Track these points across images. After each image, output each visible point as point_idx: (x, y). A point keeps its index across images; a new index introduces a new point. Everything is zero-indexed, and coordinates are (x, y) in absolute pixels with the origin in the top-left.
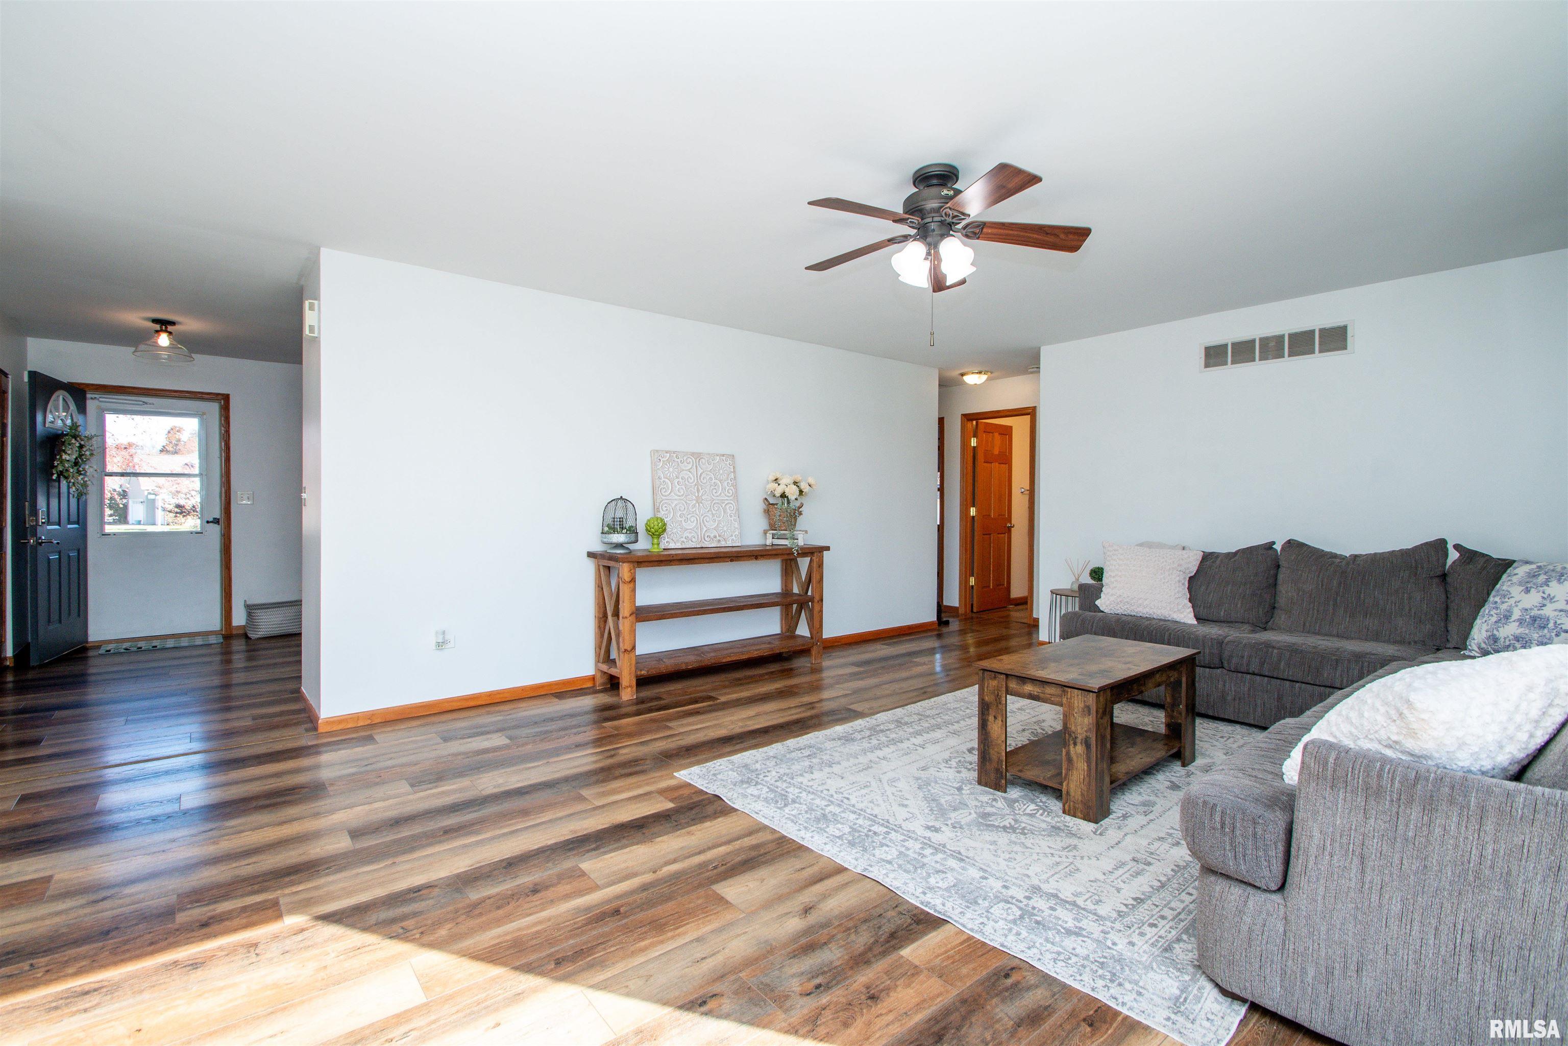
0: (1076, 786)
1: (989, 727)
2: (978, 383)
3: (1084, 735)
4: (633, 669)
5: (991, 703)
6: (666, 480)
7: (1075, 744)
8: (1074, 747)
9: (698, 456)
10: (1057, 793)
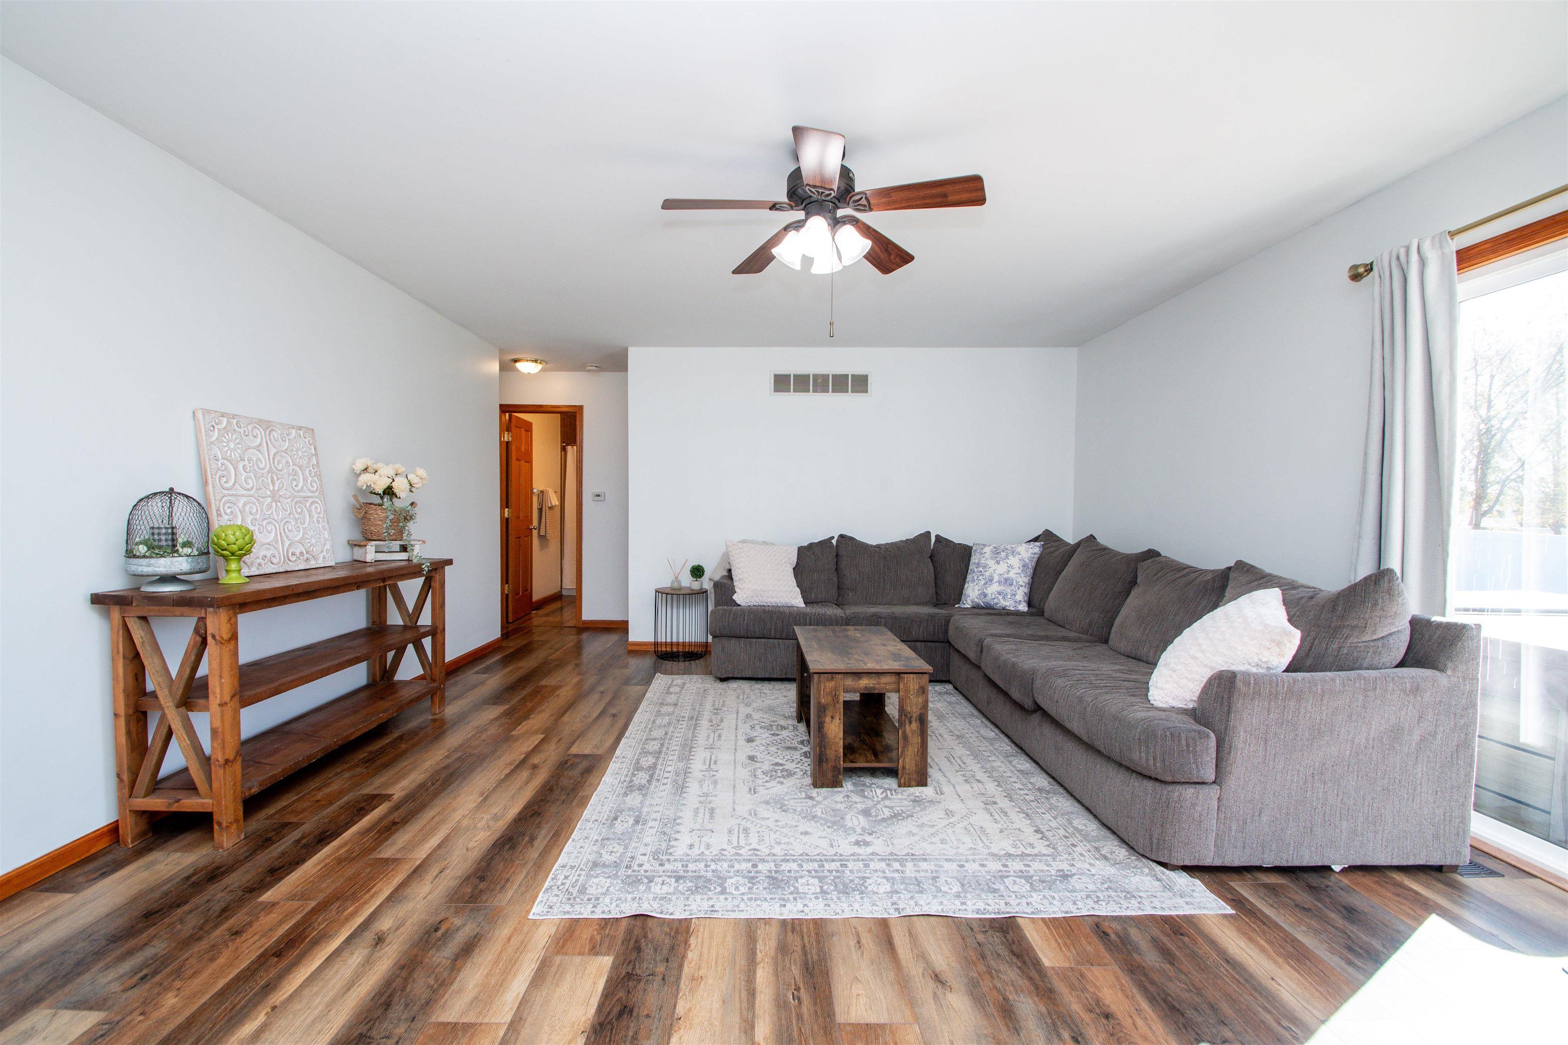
0: (911, 759)
1: (826, 729)
2: (532, 372)
3: (918, 713)
4: (239, 789)
5: (828, 704)
6: (226, 462)
7: (910, 723)
8: (910, 726)
9: (267, 426)
10: (892, 772)
